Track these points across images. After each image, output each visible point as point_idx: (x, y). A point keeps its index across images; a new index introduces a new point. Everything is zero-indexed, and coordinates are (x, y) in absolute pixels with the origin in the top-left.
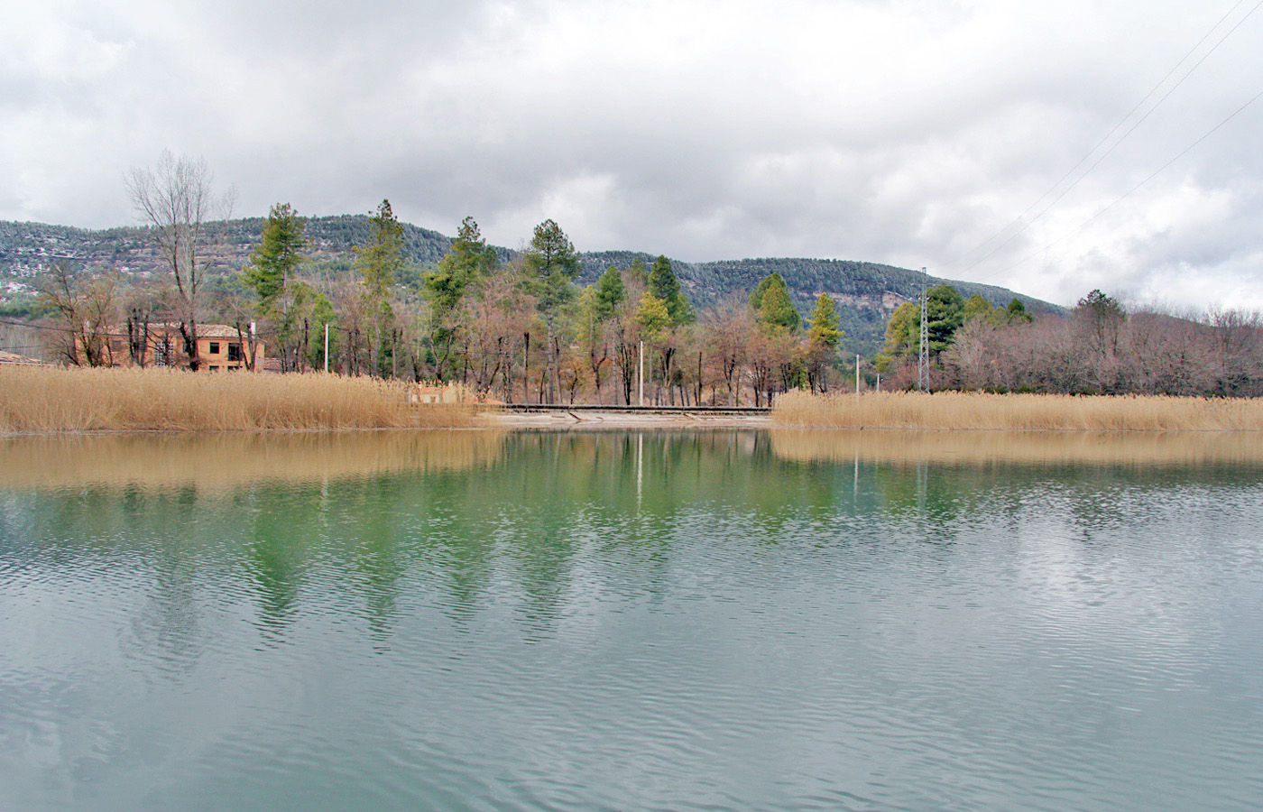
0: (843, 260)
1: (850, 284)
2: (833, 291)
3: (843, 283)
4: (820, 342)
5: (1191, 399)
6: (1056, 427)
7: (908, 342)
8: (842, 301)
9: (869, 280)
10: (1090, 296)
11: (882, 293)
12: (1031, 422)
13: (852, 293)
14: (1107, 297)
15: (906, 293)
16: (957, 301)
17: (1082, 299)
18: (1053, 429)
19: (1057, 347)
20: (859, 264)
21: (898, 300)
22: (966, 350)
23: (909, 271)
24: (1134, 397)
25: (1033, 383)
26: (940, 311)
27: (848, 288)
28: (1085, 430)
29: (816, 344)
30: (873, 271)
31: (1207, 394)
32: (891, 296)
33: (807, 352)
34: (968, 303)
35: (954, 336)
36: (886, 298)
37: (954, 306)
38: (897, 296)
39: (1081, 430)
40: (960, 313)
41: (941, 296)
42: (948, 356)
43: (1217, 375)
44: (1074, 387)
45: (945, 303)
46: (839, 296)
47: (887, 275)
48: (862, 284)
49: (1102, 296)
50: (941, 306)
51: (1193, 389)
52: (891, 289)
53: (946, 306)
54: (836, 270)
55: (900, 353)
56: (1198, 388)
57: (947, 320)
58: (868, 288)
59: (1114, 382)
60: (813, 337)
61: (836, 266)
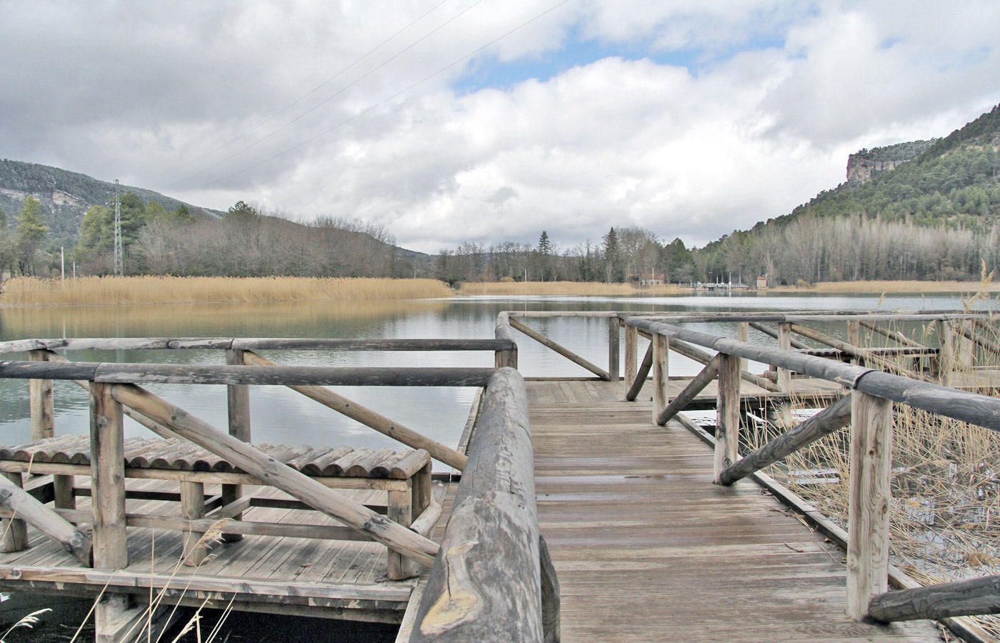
0: (14, 160)
1: (22, 181)
2: (5, 188)
3: (15, 180)
4: (29, 236)
5: (309, 280)
6: (226, 300)
7: (100, 237)
8: (14, 197)
9: (40, 180)
10: (236, 205)
11: (52, 191)
12: (209, 297)
13: (23, 190)
14: (248, 206)
15: (74, 192)
16: (140, 206)
17: (231, 208)
18: (224, 301)
19: (218, 243)
20: (30, 165)
21: (67, 198)
22: (152, 243)
23: (77, 174)
24: (274, 278)
25: (201, 269)
26: (126, 214)
27: (20, 185)
28: (245, 301)
29: (24, 237)
30: (44, 172)
31: (319, 275)
32: (60, 194)
33: (17, 244)
34: (148, 208)
35: (140, 233)
36: (56, 196)
37: (137, 209)
38: (66, 194)
39: (242, 302)
40: (142, 215)
41: (128, 201)
42: (135, 249)
43: (324, 263)
44: (229, 272)
45: (131, 207)
46: (11, 192)
47: (56, 176)
48: (33, 183)
49: (245, 206)
50: (127, 209)
51: (309, 272)
52: (60, 188)
53: (131, 210)
54: (7, 169)
55: (94, 245)
56: (311, 271)
57: (132, 220)
58: (39, 186)
59: (258, 267)
60: (22, 232)
61: (7, 165)
